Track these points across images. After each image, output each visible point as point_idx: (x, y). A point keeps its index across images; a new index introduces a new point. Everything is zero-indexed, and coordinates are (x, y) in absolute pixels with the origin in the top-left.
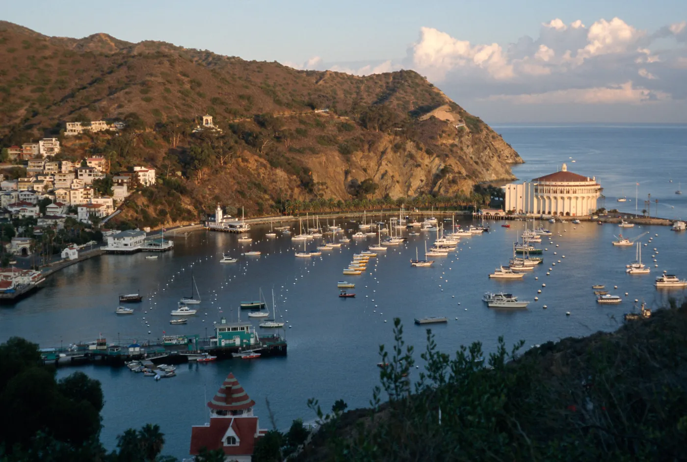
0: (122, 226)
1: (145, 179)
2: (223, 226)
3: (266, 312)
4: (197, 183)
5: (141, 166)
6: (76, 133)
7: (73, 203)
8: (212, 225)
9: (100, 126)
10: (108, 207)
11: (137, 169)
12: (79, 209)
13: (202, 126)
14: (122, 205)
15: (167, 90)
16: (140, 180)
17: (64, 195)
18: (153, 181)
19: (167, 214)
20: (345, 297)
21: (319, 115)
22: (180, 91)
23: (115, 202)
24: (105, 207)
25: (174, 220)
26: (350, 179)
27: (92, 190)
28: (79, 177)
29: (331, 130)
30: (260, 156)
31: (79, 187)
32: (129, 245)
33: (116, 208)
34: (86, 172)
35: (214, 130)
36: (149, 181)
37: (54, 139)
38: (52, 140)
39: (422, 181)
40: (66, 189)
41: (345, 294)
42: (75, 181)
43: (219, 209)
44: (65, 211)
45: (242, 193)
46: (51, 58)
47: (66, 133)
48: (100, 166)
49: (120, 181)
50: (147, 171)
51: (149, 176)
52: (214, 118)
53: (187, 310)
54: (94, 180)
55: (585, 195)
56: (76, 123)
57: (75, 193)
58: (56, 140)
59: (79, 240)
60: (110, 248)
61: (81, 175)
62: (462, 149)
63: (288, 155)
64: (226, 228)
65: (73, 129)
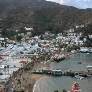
0: (84, 46)
1: (90, 37)
9: (82, 26)
11: (89, 35)
12: (76, 43)
14: (85, 42)
23: (83, 42)
28: (77, 37)
32: (85, 50)
37: (73, 29)
46: (76, 13)
48: (81, 34)
49: (85, 38)
54: (80, 37)
57: (76, 40)
59: (75, 49)
60: (81, 51)
65: (77, 27)
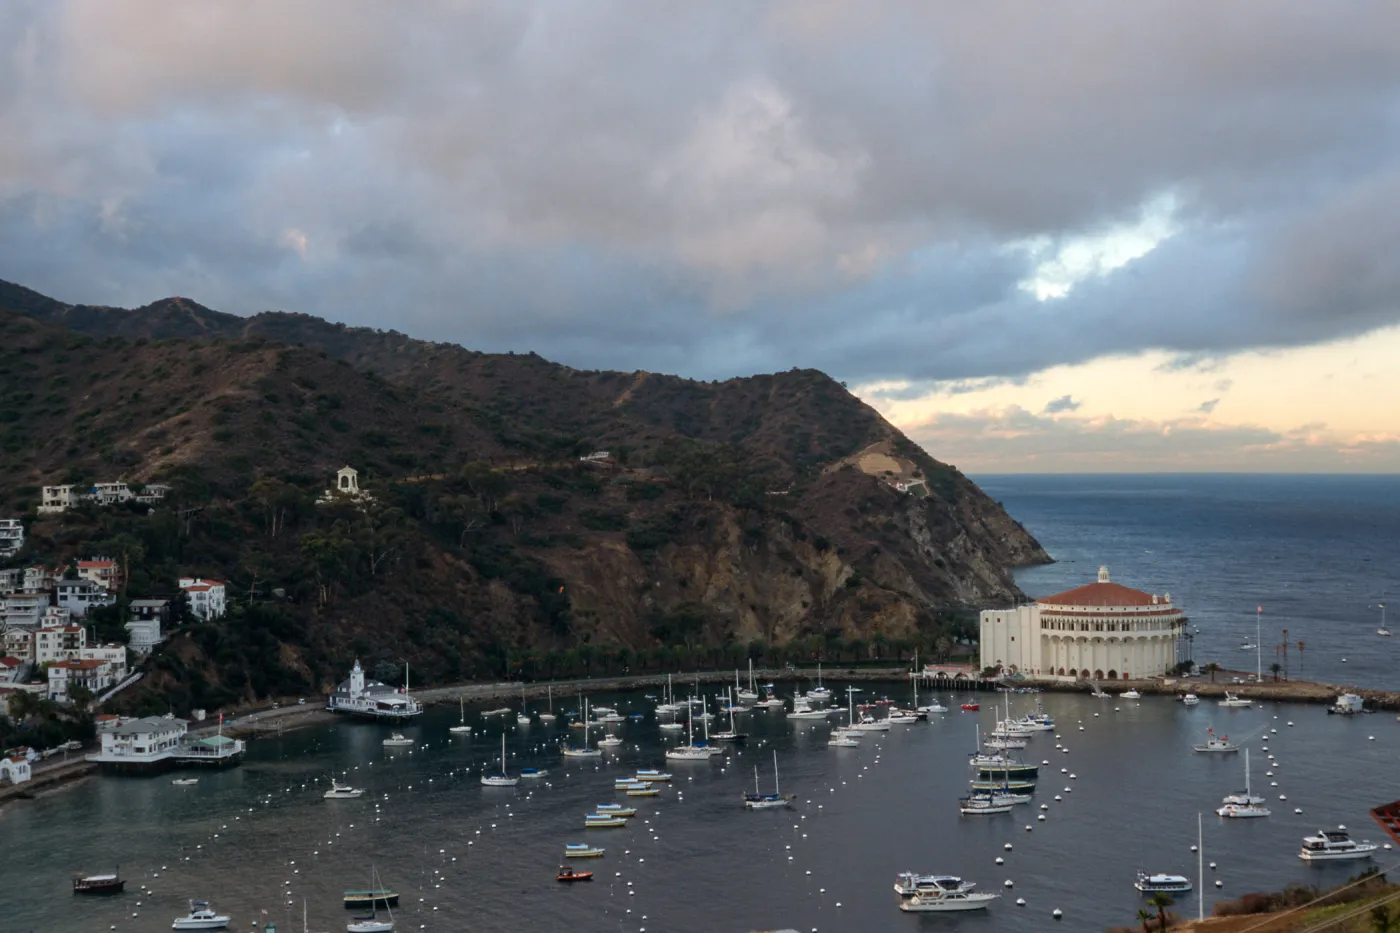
0: (137, 704)
1: (201, 604)
2: (364, 708)
3: (389, 920)
4: (315, 610)
5: (194, 577)
6: (60, 509)
7: (40, 660)
8: (343, 705)
9: (114, 492)
10: (115, 667)
11: (185, 583)
12: (51, 672)
13: (335, 492)
14: (148, 660)
15: (268, 418)
16: (190, 607)
17: (21, 641)
18: (221, 609)
19: (245, 681)
20: (569, 881)
21: (589, 467)
22: (292, 419)
23: (131, 656)
24: (108, 666)
25: (261, 696)
26: (648, 600)
27: (83, 629)
28: (61, 603)
29: (614, 497)
30: (457, 555)
31: (57, 624)
32: (147, 750)
33: (133, 668)
34: (73, 591)
35: (358, 500)
36: (210, 609)
37: (12, 522)
38: (8, 524)
39: (805, 605)
40: (27, 627)
41: (570, 874)
42: (48, 611)
43: (357, 668)
44: (21, 676)
45: (413, 634)
46: (37, 351)
47: (41, 509)
48: (104, 578)
49: (145, 611)
50: (206, 588)
51: (210, 597)
52: (361, 474)
53: (209, 917)
54: (91, 608)
55: (1149, 634)
56: (62, 487)
57: (44, 637)
58: (17, 524)
59: (40, 740)
60: (104, 756)
61: (64, 598)
62: (907, 534)
63: (517, 552)
64: (372, 710)
65: (56, 499)
